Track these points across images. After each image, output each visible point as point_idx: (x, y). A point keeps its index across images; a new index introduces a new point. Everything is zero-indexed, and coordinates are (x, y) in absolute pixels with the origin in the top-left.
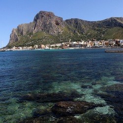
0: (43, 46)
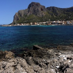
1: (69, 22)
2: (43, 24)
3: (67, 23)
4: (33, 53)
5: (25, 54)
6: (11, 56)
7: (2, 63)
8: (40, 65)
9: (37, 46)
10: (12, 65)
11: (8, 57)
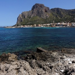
0: (39, 25)
2: (47, 26)
3: (72, 25)
4: (37, 56)
5: (28, 57)
6: (14, 58)
7: (5, 65)
8: (44, 69)
9: (40, 48)
10: (15, 68)
11: (11, 59)
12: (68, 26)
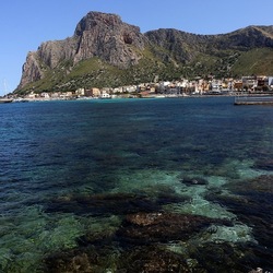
1: (217, 85)
3: (211, 88)
12: (197, 91)
